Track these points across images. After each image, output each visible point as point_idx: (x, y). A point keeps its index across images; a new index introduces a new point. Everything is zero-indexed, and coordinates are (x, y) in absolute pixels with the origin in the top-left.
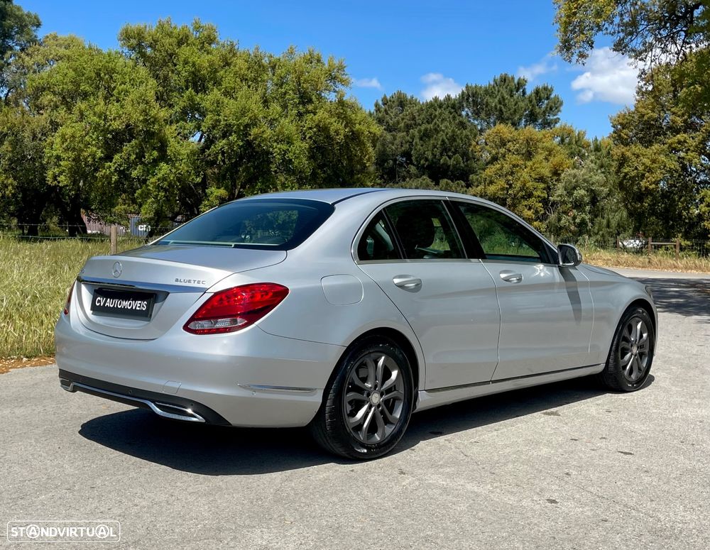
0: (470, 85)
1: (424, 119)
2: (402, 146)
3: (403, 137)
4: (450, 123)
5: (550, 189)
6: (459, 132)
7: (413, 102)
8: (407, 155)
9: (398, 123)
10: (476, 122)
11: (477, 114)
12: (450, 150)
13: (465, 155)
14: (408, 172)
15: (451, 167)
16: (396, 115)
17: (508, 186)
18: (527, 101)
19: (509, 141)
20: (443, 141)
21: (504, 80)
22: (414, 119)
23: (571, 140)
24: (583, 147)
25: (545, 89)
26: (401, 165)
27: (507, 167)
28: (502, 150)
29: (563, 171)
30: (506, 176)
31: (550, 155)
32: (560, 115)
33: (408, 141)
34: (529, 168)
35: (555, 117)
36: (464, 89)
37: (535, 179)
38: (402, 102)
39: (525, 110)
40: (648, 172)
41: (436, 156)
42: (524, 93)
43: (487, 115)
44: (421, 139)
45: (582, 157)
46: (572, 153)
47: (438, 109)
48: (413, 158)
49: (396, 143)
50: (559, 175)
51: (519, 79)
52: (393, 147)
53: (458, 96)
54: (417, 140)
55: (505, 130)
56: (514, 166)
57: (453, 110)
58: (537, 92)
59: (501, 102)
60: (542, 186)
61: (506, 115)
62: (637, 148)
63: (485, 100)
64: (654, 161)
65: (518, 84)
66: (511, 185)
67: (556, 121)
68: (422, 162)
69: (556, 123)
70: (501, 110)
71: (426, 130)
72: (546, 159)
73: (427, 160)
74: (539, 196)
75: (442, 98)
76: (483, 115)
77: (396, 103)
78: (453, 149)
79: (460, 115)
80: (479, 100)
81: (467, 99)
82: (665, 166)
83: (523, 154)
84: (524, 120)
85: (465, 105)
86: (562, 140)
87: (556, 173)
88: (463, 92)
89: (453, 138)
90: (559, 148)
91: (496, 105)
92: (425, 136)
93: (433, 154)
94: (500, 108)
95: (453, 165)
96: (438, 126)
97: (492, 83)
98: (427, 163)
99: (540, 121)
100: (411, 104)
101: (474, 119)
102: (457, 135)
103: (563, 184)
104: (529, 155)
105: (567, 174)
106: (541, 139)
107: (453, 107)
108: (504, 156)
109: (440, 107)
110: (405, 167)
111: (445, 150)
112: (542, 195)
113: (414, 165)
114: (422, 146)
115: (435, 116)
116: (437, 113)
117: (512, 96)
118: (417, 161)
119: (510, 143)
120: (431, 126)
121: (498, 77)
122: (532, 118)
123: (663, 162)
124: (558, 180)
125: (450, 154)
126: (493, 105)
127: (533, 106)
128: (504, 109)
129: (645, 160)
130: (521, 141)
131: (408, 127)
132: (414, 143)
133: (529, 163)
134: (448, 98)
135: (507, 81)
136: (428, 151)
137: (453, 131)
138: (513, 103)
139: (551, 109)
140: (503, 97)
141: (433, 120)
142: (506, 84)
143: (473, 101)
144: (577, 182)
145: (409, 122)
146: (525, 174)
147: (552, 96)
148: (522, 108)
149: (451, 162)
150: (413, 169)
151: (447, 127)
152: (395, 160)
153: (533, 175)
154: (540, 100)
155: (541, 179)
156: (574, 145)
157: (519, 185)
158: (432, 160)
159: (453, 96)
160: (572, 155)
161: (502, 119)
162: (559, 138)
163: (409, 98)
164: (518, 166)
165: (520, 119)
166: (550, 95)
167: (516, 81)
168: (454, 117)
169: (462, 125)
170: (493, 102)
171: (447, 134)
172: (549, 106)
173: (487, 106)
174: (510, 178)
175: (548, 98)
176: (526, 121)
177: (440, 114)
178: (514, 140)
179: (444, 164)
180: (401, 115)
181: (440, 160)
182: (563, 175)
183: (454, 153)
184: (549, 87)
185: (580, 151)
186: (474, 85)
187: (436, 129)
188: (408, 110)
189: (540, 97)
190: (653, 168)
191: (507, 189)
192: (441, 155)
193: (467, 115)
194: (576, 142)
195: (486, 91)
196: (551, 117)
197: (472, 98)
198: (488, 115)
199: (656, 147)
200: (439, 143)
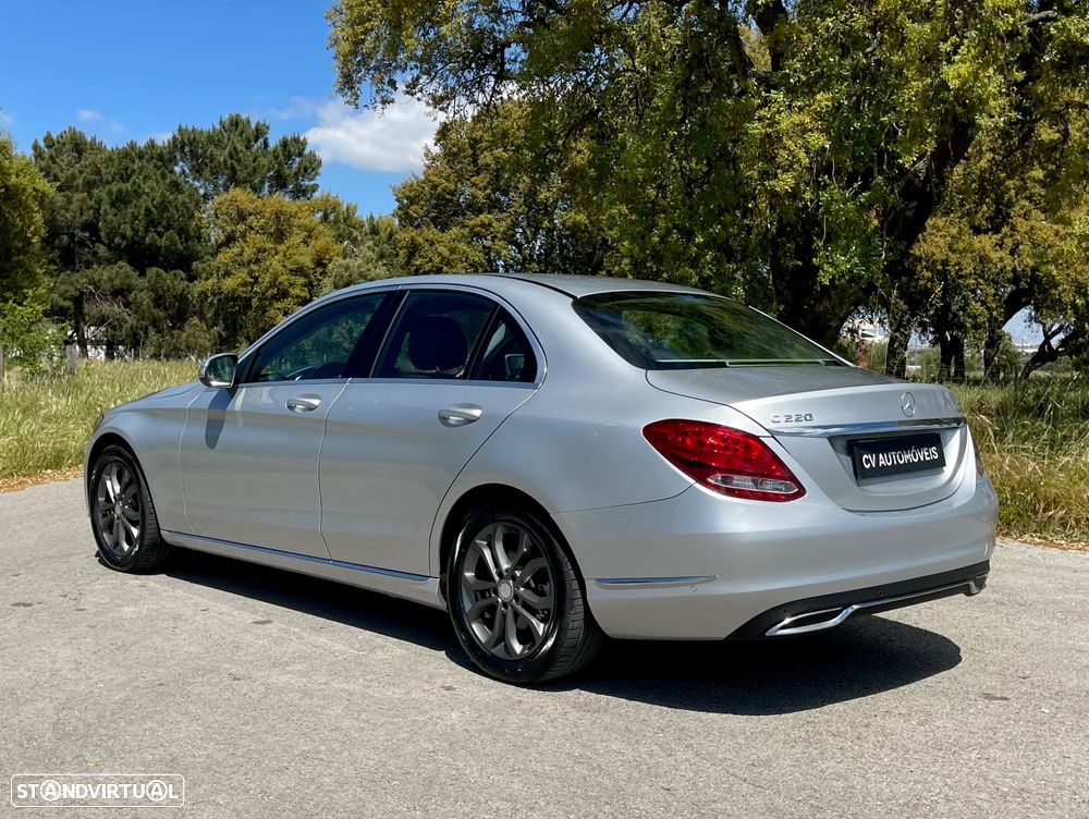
0: (184, 127)
1: (115, 174)
2: (81, 214)
3: (83, 201)
4: (158, 182)
5: (312, 286)
6: (172, 197)
7: (97, 148)
8: (91, 227)
9: (73, 177)
10: (197, 184)
11: (198, 171)
12: (159, 224)
13: (182, 231)
14: (95, 254)
15: (163, 250)
16: (70, 165)
17: (252, 280)
18: (270, 157)
19: (250, 215)
20: (148, 209)
21: (235, 123)
22: (98, 172)
23: (337, 217)
24: (355, 228)
25: (296, 140)
26: (82, 243)
27: (249, 252)
28: (241, 227)
29: (331, 260)
30: (249, 265)
31: (310, 237)
32: (318, 180)
33: (92, 207)
34: (282, 254)
35: (312, 183)
36: (176, 133)
37: (291, 271)
38: (78, 146)
39: (269, 170)
40: (447, 265)
41: (137, 231)
42: (266, 144)
43: (212, 174)
44: (113, 205)
45: (354, 241)
46: (340, 236)
47: (137, 161)
48: (102, 234)
49: (74, 210)
50: (325, 266)
51: (258, 124)
52: (68, 215)
53: (166, 144)
54: (105, 206)
55: (241, 195)
56: (259, 251)
57: (160, 164)
58: (285, 144)
59: (234, 154)
60: (302, 280)
61: (241, 175)
62: (432, 232)
63: (208, 152)
64: (453, 251)
65: (257, 130)
66: (256, 278)
67: (314, 188)
68: (117, 240)
69: (314, 191)
70: (233, 168)
71: (120, 191)
72: (304, 242)
73: (124, 237)
74: (297, 296)
75: (142, 143)
76: (207, 173)
77: (68, 147)
78: (164, 223)
79: (172, 172)
80: (200, 151)
81: (182, 148)
82: (467, 258)
83: (271, 234)
84: (267, 184)
85: (178, 157)
86: (325, 218)
87: (320, 263)
88: (174, 137)
89: (163, 206)
90: (321, 227)
91: (225, 161)
92: (120, 201)
93: (133, 229)
94: (232, 164)
95: (166, 247)
96: (140, 187)
97: (218, 127)
98: (124, 243)
99: (291, 187)
100: (92, 149)
101: (194, 179)
102: (169, 202)
103: (332, 279)
104: (280, 236)
105: (336, 265)
106: (296, 213)
107: (161, 157)
108: (243, 236)
109: (141, 156)
110: (89, 247)
111: (151, 223)
112: (303, 294)
113: (104, 244)
114: (115, 215)
115: (133, 171)
116: (136, 167)
117: (248, 147)
118: (109, 238)
119: (252, 217)
120: (128, 186)
121: (226, 118)
122: (280, 182)
123: (465, 252)
124: (324, 274)
125: (160, 229)
126: (222, 159)
127: (280, 164)
128: (238, 168)
129: (441, 249)
130: (267, 215)
131: (89, 186)
132: (101, 212)
133: (282, 248)
134: (152, 145)
135: (240, 126)
136: (125, 224)
137: (163, 195)
138: (251, 158)
139: (305, 170)
140: (235, 149)
141: (129, 177)
142: (239, 129)
143: (191, 151)
144: (350, 276)
145: (92, 178)
146: (275, 263)
147: (306, 152)
148: (264, 166)
149: (162, 242)
150: (102, 250)
151: (153, 189)
152: (72, 236)
153: (287, 263)
154: (289, 157)
155: (299, 271)
156: (341, 222)
157: (267, 278)
158: (133, 238)
159: (159, 143)
160: (340, 238)
161: (234, 180)
162: (320, 214)
163: (89, 139)
164: (265, 250)
165: (262, 183)
166: (303, 149)
167: (253, 126)
168: (163, 176)
169: (176, 186)
170: (222, 156)
171: (153, 200)
172: (302, 166)
173: (211, 161)
174: (255, 267)
175: (300, 155)
176: (271, 186)
177: (141, 169)
178: (258, 213)
179: (150, 244)
180: (77, 166)
181: (144, 238)
182: (330, 266)
183: (167, 228)
184: (302, 139)
185: (351, 233)
186: (190, 128)
187: (135, 191)
188: (88, 158)
189: (289, 152)
190: (453, 260)
191: (252, 285)
192: (147, 230)
193: (183, 172)
194: (345, 220)
195: (210, 138)
196: (307, 183)
197: (188, 145)
198: (215, 174)
199: (455, 231)
200: (142, 212)
